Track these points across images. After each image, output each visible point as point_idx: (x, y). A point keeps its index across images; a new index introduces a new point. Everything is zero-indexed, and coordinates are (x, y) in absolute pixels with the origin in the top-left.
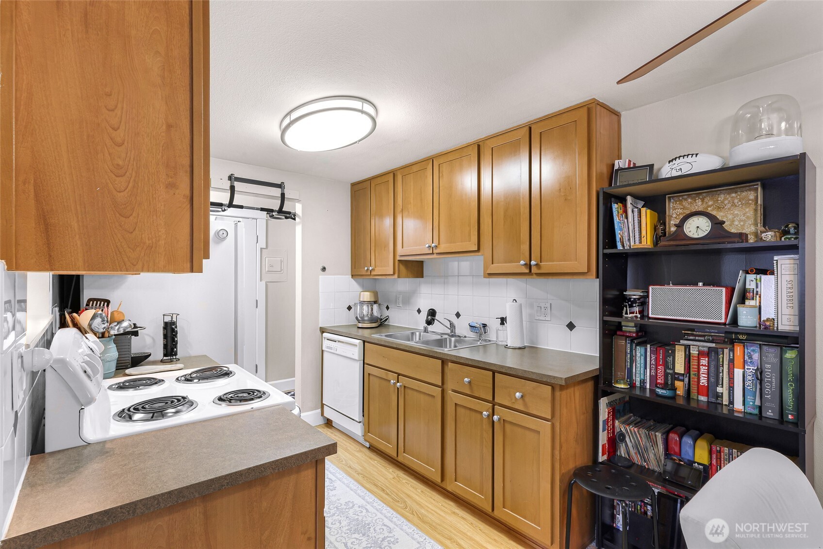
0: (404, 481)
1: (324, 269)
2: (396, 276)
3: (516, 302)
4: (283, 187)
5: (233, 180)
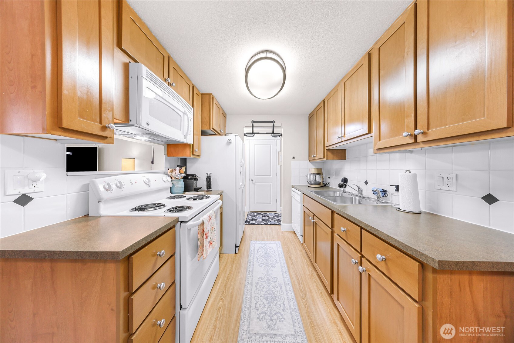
0: (314, 280)
1: (294, 158)
2: (325, 159)
3: (410, 172)
4: (273, 122)
5: (253, 122)
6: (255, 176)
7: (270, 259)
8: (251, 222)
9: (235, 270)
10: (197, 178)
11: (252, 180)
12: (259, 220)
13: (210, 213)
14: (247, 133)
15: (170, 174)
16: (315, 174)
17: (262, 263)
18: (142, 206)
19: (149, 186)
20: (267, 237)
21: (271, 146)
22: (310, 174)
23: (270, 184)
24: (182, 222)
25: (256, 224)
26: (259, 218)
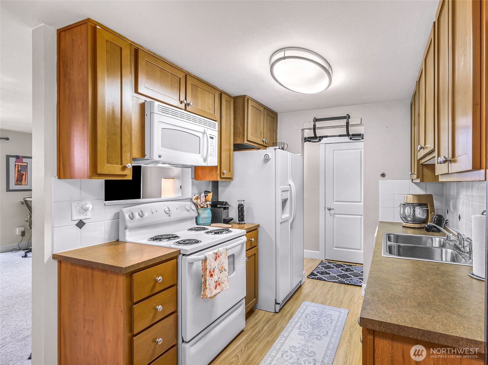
1: (383, 175)
2: (419, 181)
4: (347, 118)
5: (315, 121)
6: (334, 203)
7: (319, 329)
8: (319, 275)
9: (266, 331)
10: (227, 207)
11: (330, 209)
12: (334, 275)
13: (218, 250)
14: (309, 138)
15: (195, 201)
16: (413, 205)
17: (304, 332)
18: (159, 236)
19: (170, 216)
20: (332, 300)
21: (361, 152)
22: (405, 205)
23: (360, 217)
24: (184, 255)
25: (325, 280)
26: (334, 272)
